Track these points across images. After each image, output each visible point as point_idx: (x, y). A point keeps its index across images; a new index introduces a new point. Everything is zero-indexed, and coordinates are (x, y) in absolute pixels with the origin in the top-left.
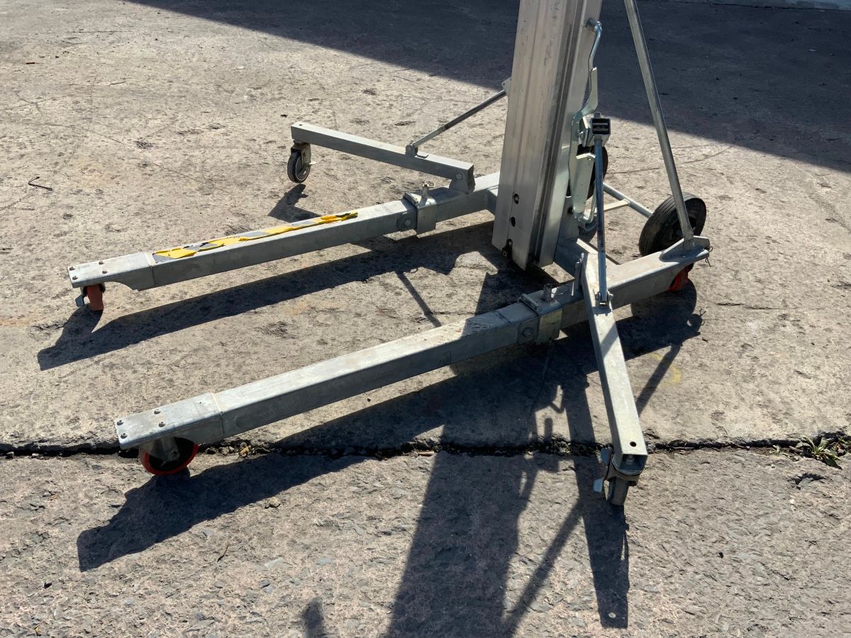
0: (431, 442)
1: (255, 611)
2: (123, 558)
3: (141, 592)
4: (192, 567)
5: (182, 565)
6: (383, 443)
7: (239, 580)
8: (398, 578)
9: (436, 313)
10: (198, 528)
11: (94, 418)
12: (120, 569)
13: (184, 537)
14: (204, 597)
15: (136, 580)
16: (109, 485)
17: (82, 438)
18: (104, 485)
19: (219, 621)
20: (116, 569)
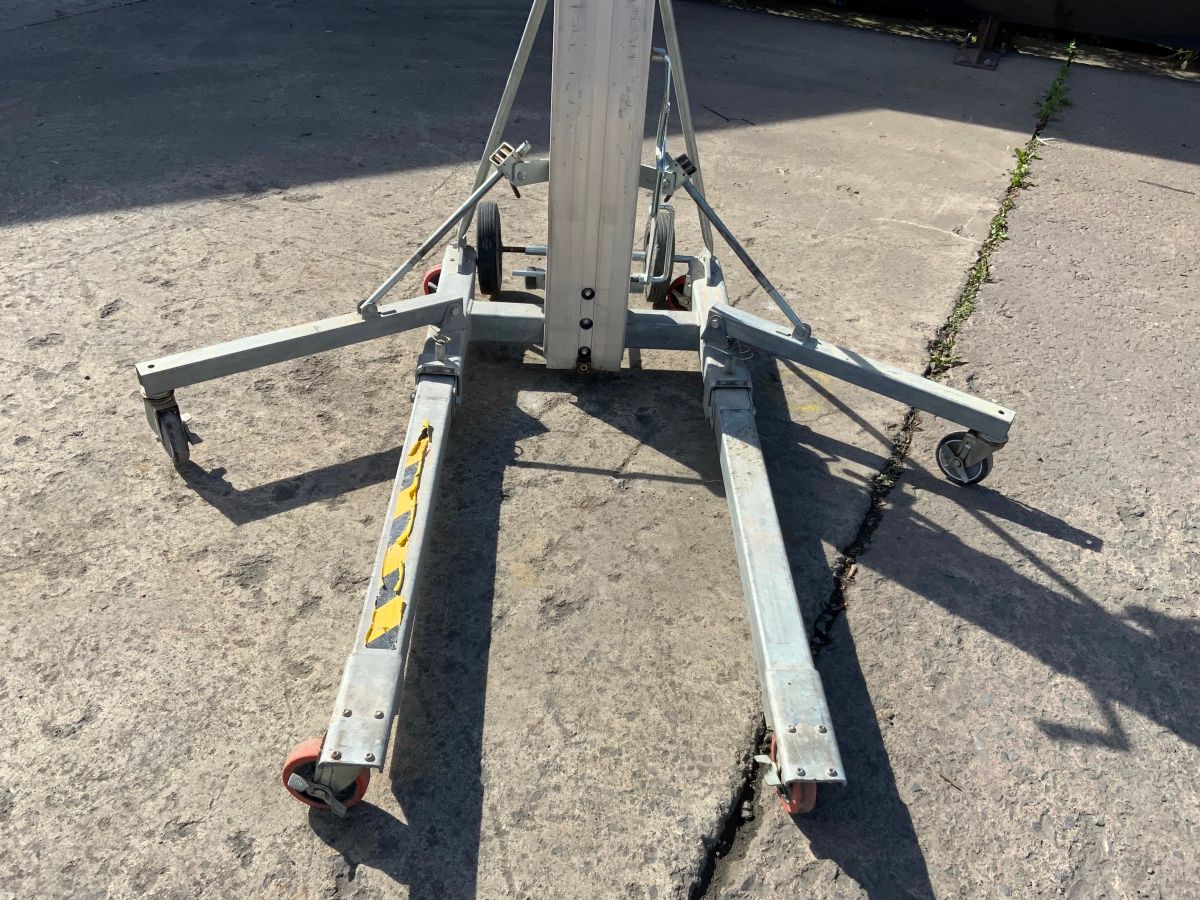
0: (841, 561)
1: (1041, 775)
2: (933, 884)
3: (991, 875)
4: (965, 816)
5: (960, 825)
6: (825, 595)
7: (995, 778)
8: (1023, 654)
9: (620, 469)
10: (906, 796)
11: (643, 864)
12: (950, 890)
13: (917, 813)
14: (1011, 816)
15: (972, 877)
16: (794, 874)
17: (679, 888)
18: (792, 880)
19: (1048, 811)
20: (949, 895)
